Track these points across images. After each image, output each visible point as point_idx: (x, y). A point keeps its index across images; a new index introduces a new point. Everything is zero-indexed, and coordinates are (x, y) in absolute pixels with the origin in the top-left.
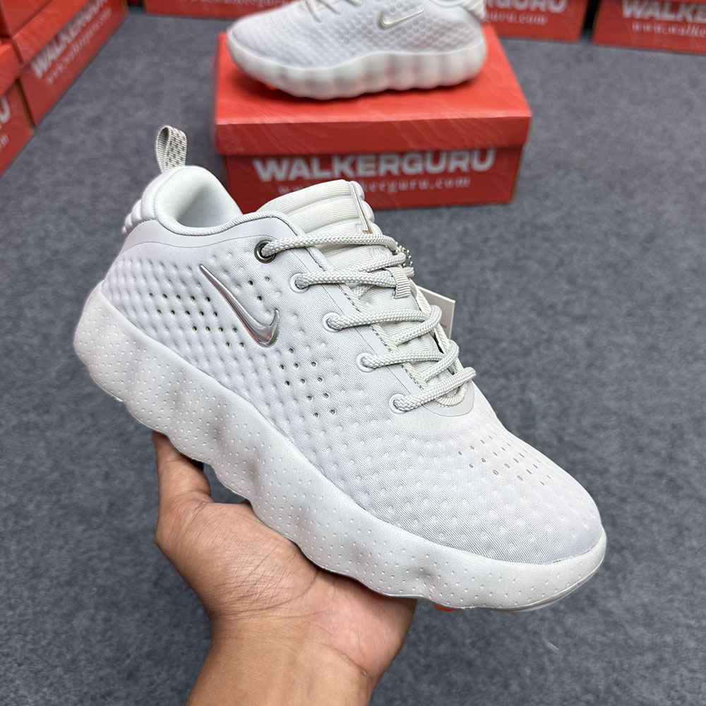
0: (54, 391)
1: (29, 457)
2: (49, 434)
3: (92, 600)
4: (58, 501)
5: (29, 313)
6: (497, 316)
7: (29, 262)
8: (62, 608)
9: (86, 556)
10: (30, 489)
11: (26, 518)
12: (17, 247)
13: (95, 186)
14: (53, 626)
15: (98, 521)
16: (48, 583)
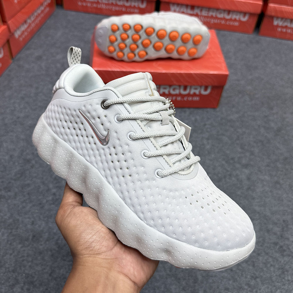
2: (9, 201)
3: (23, 280)
4: (11, 232)
7: (6, 121)
8: (9, 282)
9: (21, 259)
12: (2, 114)
13: (37, 88)
15: (28, 243)
16: (4, 270)
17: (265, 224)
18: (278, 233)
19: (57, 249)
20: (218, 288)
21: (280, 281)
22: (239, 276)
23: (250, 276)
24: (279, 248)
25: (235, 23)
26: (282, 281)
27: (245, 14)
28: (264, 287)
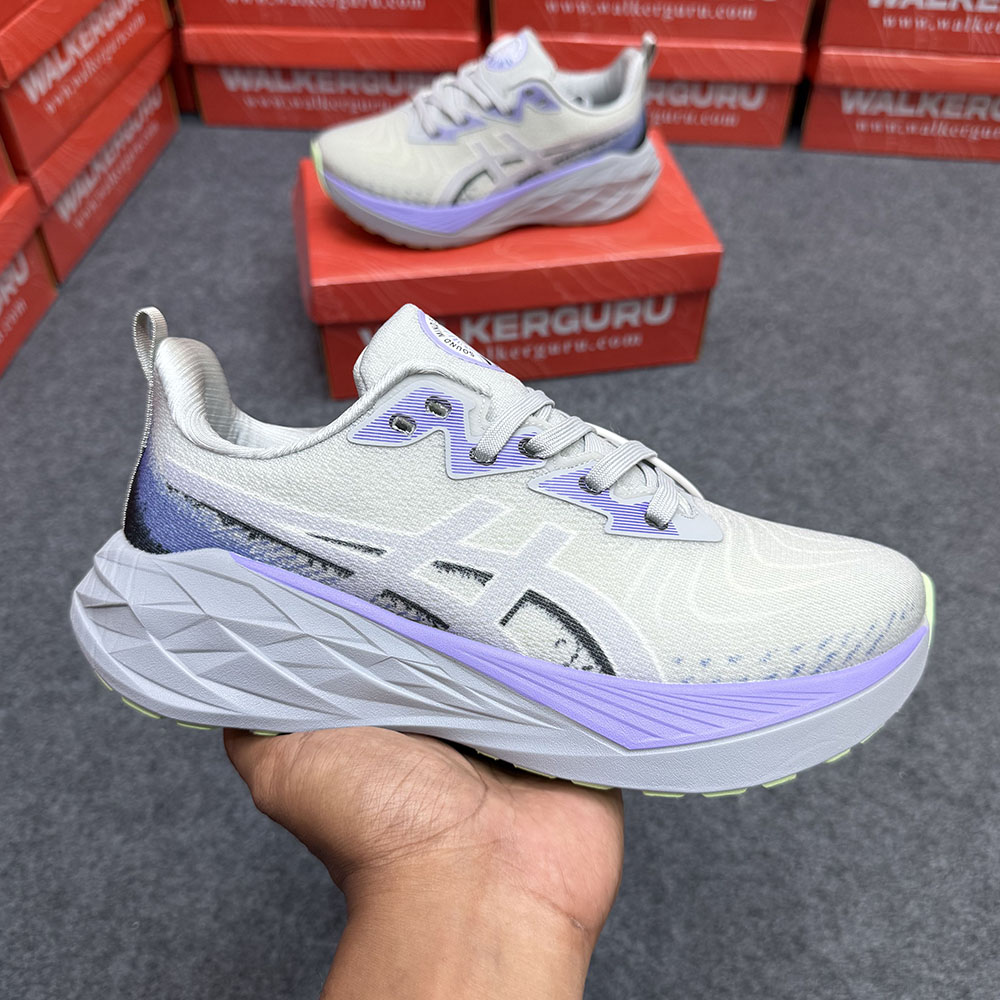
1: (52, 741)
2: (78, 708)
3: (133, 939)
5: (52, 542)
7: (52, 472)
10: (53, 784)
11: (49, 824)
12: (38, 451)
14: (83, 973)
15: (141, 829)
19: (231, 838)
21: (914, 874)
22: (788, 869)
23: (823, 867)
24: (904, 776)
25: (727, 119)
26: (922, 874)
27: (752, 87)
28: (867, 894)
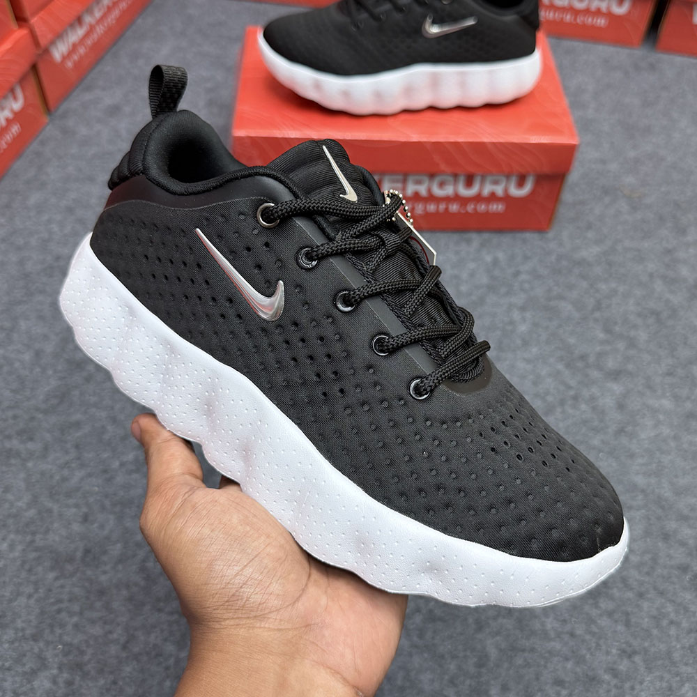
0: (40, 416)
1: (7, 490)
2: (30, 464)
3: (56, 660)
4: (33, 542)
5: (23, 325)
6: (521, 365)
7: (29, 266)
8: (24, 665)
9: (56, 608)
12: (19, 248)
14: (13, 684)
15: (72, 569)
16: (13, 635)
17: (659, 518)
18: (691, 542)
20: (537, 679)
22: (589, 649)
24: (691, 579)
28: (651, 675)
